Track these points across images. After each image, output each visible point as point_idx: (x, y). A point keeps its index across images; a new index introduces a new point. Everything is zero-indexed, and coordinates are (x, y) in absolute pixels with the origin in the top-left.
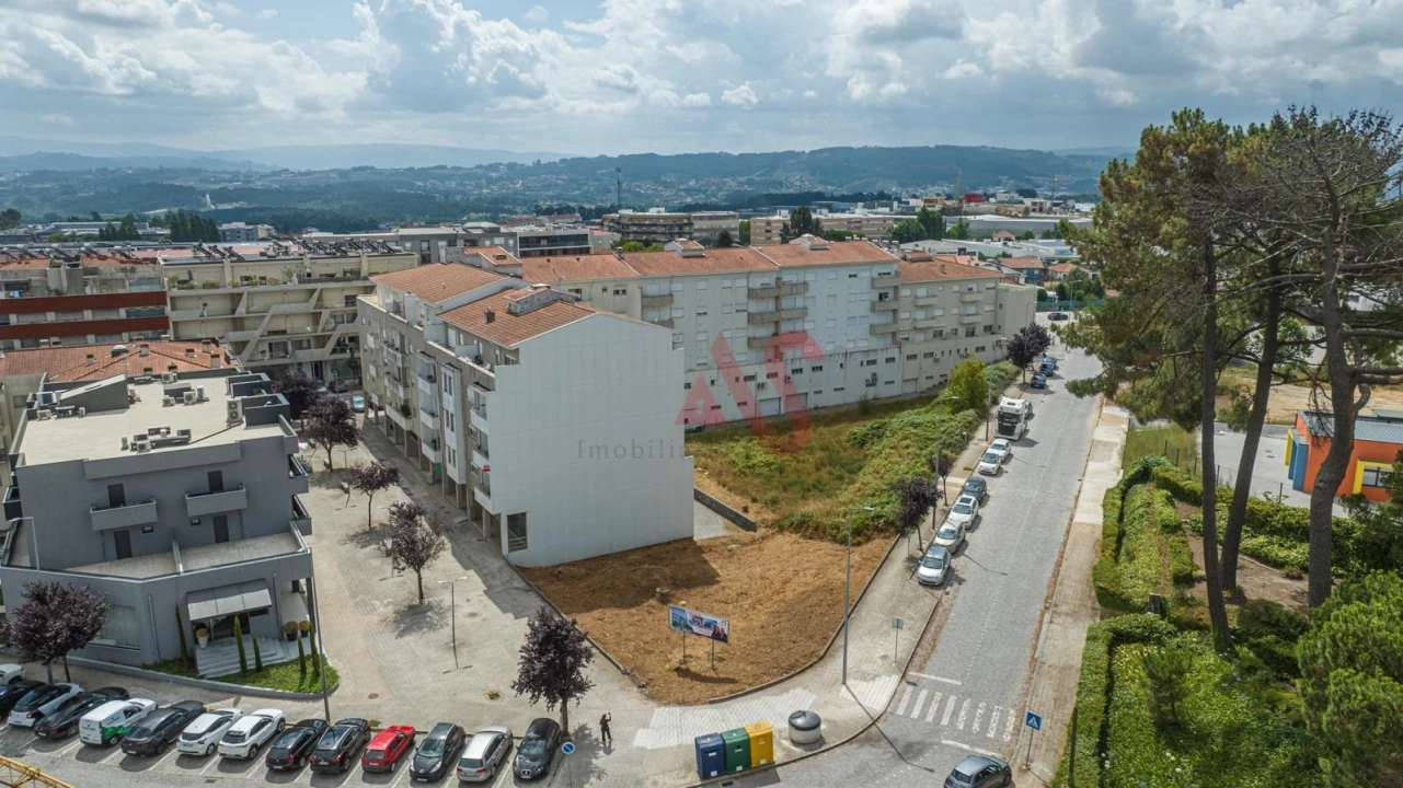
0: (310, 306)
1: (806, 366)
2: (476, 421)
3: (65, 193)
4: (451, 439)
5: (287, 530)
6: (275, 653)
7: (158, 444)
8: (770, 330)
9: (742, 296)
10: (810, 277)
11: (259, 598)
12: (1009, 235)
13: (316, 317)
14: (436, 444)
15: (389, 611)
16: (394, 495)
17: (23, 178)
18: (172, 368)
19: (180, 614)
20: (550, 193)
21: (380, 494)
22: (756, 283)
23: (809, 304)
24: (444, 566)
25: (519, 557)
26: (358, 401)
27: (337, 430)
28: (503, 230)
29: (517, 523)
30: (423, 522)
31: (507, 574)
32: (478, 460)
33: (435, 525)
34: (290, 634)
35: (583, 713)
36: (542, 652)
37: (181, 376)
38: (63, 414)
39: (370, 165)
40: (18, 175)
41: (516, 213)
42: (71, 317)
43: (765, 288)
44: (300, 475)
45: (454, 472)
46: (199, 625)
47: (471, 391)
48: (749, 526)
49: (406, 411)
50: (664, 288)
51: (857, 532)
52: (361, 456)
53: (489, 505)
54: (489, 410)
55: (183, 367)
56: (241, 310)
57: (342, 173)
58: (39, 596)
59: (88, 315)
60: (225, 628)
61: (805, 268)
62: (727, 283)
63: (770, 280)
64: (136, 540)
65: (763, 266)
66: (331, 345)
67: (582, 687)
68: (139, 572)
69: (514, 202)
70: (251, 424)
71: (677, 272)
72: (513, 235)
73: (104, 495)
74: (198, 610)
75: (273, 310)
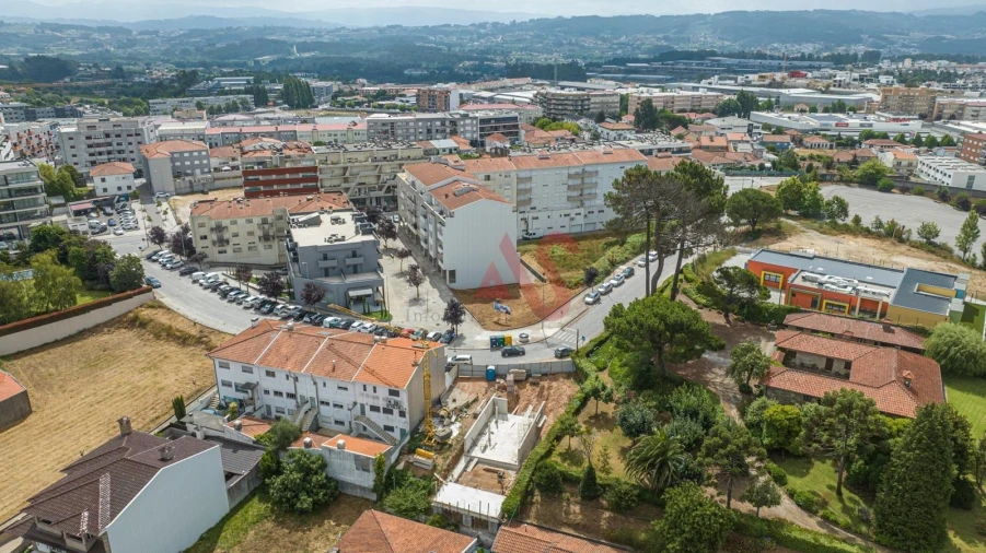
0: (376, 172)
1: (596, 211)
2: (439, 237)
3: (209, 45)
4: (431, 241)
5: (376, 271)
6: (373, 309)
7: (336, 241)
8: (579, 192)
9: (565, 178)
10: (599, 168)
11: (369, 291)
12: (804, 107)
13: (379, 177)
14: (426, 241)
15: (408, 299)
16: (410, 261)
17: (184, 35)
18: (331, 208)
19: (346, 294)
20: (521, 45)
21: (405, 260)
22: (573, 171)
23: (599, 181)
24: (426, 286)
25: (453, 285)
26: (396, 218)
27: (389, 232)
28: (471, 115)
29: (453, 273)
30: (420, 270)
31: (448, 291)
32: (440, 250)
33: (423, 272)
34: (377, 304)
35: (462, 329)
36: (451, 310)
37: (334, 211)
38: (300, 227)
39: (399, 24)
40: (182, 32)
41: (496, 61)
42: (281, 177)
43: (577, 174)
44: (379, 254)
45: (432, 253)
46: (351, 298)
47: (438, 225)
48: (543, 280)
49: (415, 226)
50: (527, 174)
51: (576, 285)
52: (398, 244)
53: (443, 267)
54: (444, 233)
55: (334, 207)
56: (347, 174)
57: (381, 30)
58: (308, 286)
59: (288, 176)
60: (359, 299)
61: (597, 164)
62: (558, 172)
63: (580, 170)
64: (331, 271)
65: (576, 164)
66: (384, 190)
67: (461, 322)
68: (334, 281)
69: (495, 53)
70: (363, 234)
71: (533, 167)
72: (476, 118)
73: (322, 256)
74: (352, 293)
75: (361, 174)
